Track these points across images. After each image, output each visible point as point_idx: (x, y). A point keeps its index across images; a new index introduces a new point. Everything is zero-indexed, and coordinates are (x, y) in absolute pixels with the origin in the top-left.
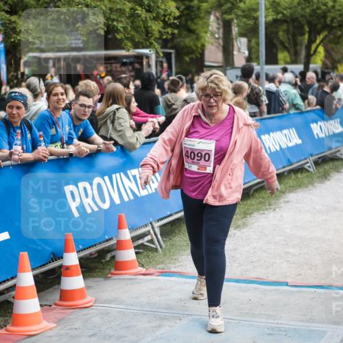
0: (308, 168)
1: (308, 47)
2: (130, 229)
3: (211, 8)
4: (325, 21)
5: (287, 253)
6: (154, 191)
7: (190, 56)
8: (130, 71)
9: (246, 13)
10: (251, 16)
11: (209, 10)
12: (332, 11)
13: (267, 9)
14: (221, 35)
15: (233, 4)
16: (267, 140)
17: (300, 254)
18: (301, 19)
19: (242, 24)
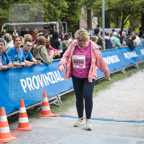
0: (123, 72)
1: (123, 21)
2: (48, 97)
3: (82, 5)
4: (130, 10)
5: (114, 107)
6: (58, 81)
7: (74, 25)
8: (48, 31)
9: (97, 7)
10: (98, 8)
11: (81, 5)
12: (133, 6)
13: (105, 5)
14: (86, 16)
15: (91, 3)
16: (106, 60)
17: (119, 108)
18: (120, 9)
19: (95, 11)
